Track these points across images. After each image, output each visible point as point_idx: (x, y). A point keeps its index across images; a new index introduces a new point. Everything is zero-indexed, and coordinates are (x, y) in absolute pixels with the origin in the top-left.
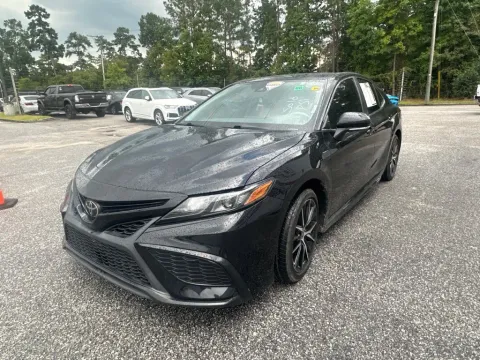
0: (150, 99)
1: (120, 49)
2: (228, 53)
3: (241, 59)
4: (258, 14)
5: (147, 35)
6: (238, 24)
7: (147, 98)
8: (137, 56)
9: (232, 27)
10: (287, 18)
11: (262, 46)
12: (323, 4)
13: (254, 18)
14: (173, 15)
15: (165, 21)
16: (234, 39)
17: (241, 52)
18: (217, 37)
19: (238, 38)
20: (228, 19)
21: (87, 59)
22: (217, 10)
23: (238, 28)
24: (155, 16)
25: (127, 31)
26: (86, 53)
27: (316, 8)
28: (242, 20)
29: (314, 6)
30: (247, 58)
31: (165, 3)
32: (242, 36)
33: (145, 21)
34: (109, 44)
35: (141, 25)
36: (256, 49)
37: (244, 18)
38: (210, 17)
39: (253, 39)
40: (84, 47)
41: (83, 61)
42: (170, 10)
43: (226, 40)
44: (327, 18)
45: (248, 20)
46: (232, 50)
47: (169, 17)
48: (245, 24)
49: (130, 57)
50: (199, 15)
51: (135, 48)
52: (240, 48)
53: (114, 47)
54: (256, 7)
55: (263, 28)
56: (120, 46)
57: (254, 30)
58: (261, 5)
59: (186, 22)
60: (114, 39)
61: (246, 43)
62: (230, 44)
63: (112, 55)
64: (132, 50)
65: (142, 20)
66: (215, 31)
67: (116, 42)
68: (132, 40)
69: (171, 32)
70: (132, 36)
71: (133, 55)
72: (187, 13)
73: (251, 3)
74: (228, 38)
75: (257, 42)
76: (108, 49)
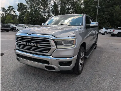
0: (26, 28)
1: (10, 12)
2: (44, 16)
3: (48, 18)
4: (53, 6)
5: (20, 9)
7: (25, 27)
8: (15, 14)
9: (45, 9)
10: (60, 8)
13: (52, 8)
14: (28, 4)
15: (25, 5)
16: (46, 12)
17: (47, 16)
18: (41, 12)
19: (47, 12)
20: (45, 7)
22: (41, 4)
23: (47, 10)
24: (23, 4)
25: (12, 7)
27: (68, 7)
28: (48, 8)
29: (67, 6)
31: (26, 1)
32: (48, 12)
33: (19, 5)
34: (6, 10)
35: (18, 6)
37: (49, 7)
38: (39, 6)
39: (51, 13)
42: (27, 3)
43: (43, 13)
44: (71, 10)
46: (45, 16)
47: (27, 4)
48: (49, 9)
49: (13, 15)
50: (36, 5)
51: (14, 12)
52: (48, 15)
53: (7, 11)
54: (52, 5)
55: (54, 10)
56: (9, 11)
57: (51, 11)
58: (54, 4)
59: (32, 6)
60: (8, 9)
62: (45, 14)
63: (7, 13)
64: (13, 12)
65: (18, 5)
66: (40, 10)
67: (8, 10)
68: (14, 10)
69: (27, 9)
70: (14, 9)
71: (13, 14)
72: (32, 4)
73: (51, 4)
74: (44, 12)
75: (52, 14)
76: (6, 11)
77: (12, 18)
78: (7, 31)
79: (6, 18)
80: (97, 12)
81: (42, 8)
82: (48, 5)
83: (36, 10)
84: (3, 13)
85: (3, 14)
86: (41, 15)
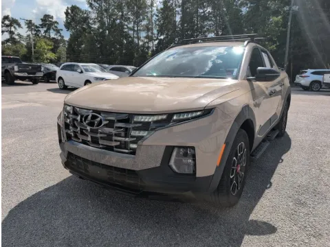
0: (82, 72)
1: (46, 32)
2: (136, 40)
3: (146, 45)
4: (160, 12)
5: (71, 22)
6: (144, 19)
7: (79, 71)
8: (59, 38)
9: (140, 21)
10: (181, 18)
11: (162, 37)
12: (209, 10)
13: (157, 16)
14: (92, 8)
15: (85, 12)
16: (140, 30)
17: (145, 40)
18: (128, 28)
19: (144, 30)
20: (137, 15)
21: (17, 37)
22: (128, 8)
23: (144, 23)
24: (78, 8)
25: (52, 18)
26: (16, 33)
27: (204, 12)
28: (147, 17)
29: (201, 11)
30: (151, 44)
32: (148, 29)
33: (69, 11)
34: (37, 27)
35: (67, 13)
36: (157, 39)
37: (149, 15)
38: (122, 12)
39: (155, 32)
40: (15, 27)
41: (14, 39)
42: (91, 5)
43: (134, 31)
44: (211, 20)
45: (152, 16)
46: (139, 38)
47: (90, 10)
48: (150, 20)
49: (54, 38)
50: (113, 10)
51: (58, 31)
52: (146, 37)
53: (41, 29)
54: (159, 8)
55: (163, 24)
56: (45, 29)
57: (156, 25)
58: (162, 6)
59: (103, 14)
60: (41, 23)
61: (150, 34)
62: (138, 34)
63: (38, 35)
64: (55, 33)
65: (67, 10)
66: (126, 23)
67: (42, 26)
68: (56, 25)
69: (91, 21)
70: (56, 22)
71: (56, 37)
72: (104, 8)
73: (155, 5)
74: (136, 29)
75: (158, 33)
76: (35, 30)
77: (50, 47)
78: (35, 81)
79: (35, 48)
80: (289, 24)
81: (129, 18)
82: (147, 10)
83: (113, 25)
84: (28, 36)
85: (30, 38)
86: (127, 36)
